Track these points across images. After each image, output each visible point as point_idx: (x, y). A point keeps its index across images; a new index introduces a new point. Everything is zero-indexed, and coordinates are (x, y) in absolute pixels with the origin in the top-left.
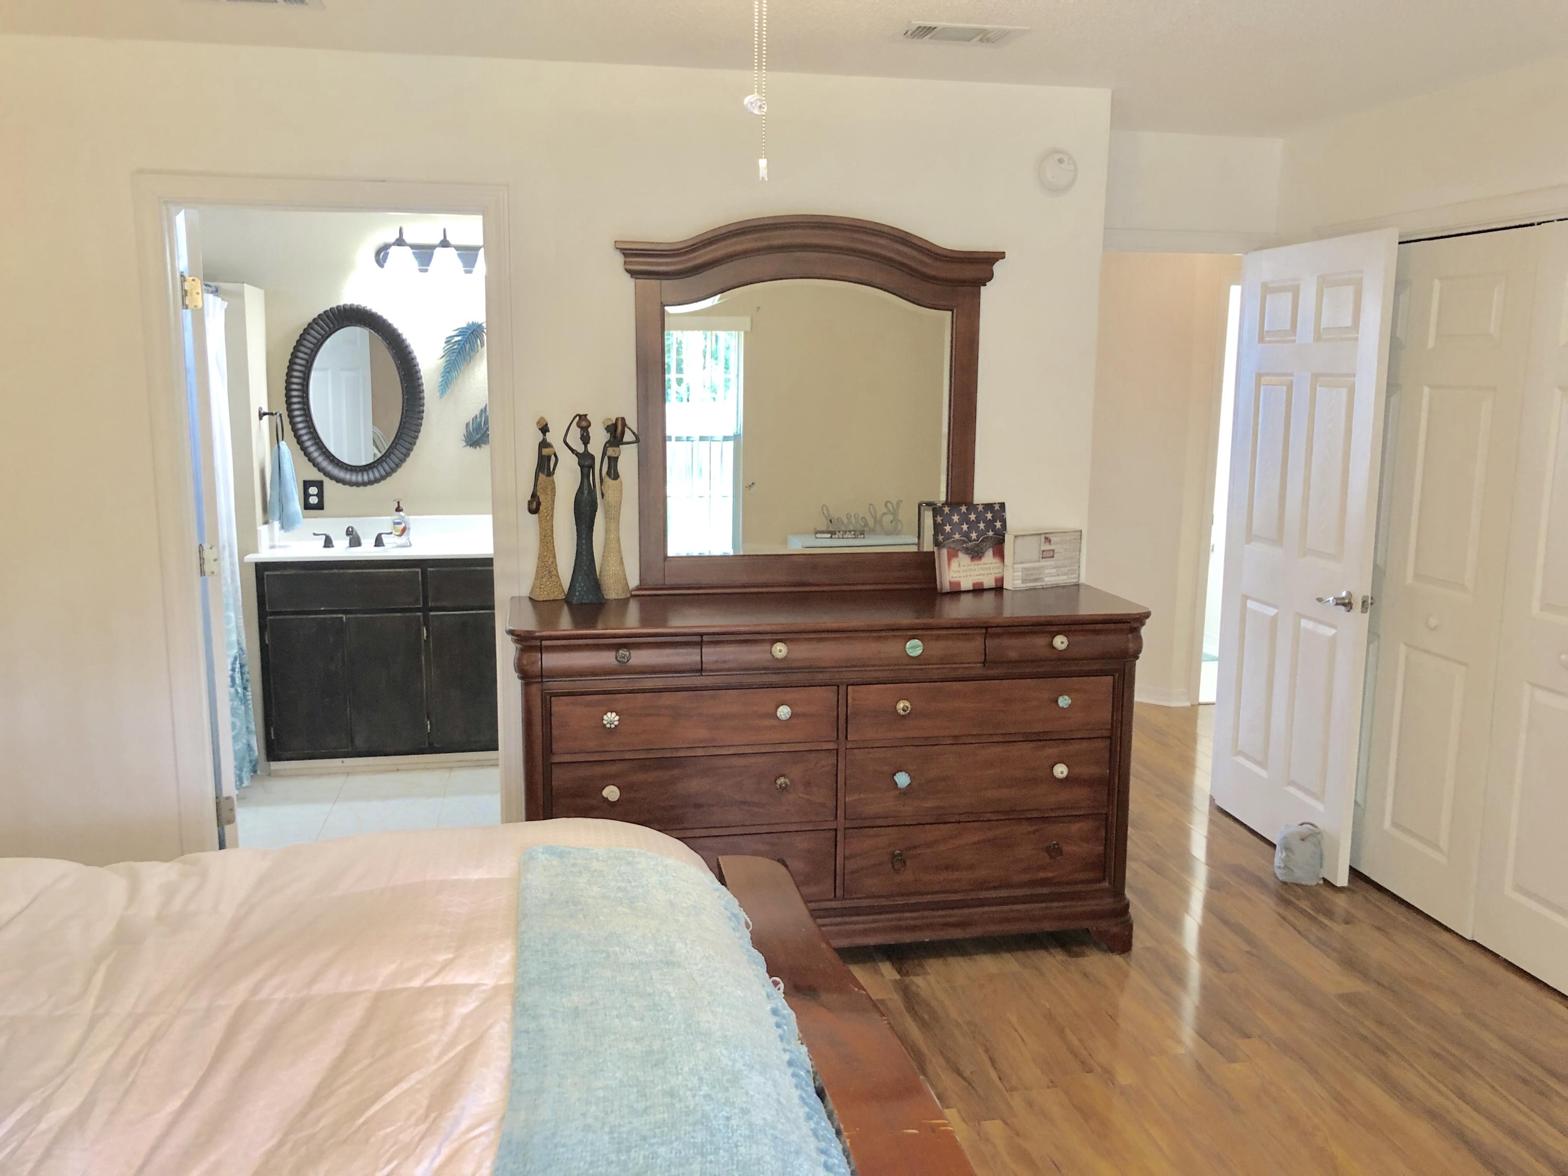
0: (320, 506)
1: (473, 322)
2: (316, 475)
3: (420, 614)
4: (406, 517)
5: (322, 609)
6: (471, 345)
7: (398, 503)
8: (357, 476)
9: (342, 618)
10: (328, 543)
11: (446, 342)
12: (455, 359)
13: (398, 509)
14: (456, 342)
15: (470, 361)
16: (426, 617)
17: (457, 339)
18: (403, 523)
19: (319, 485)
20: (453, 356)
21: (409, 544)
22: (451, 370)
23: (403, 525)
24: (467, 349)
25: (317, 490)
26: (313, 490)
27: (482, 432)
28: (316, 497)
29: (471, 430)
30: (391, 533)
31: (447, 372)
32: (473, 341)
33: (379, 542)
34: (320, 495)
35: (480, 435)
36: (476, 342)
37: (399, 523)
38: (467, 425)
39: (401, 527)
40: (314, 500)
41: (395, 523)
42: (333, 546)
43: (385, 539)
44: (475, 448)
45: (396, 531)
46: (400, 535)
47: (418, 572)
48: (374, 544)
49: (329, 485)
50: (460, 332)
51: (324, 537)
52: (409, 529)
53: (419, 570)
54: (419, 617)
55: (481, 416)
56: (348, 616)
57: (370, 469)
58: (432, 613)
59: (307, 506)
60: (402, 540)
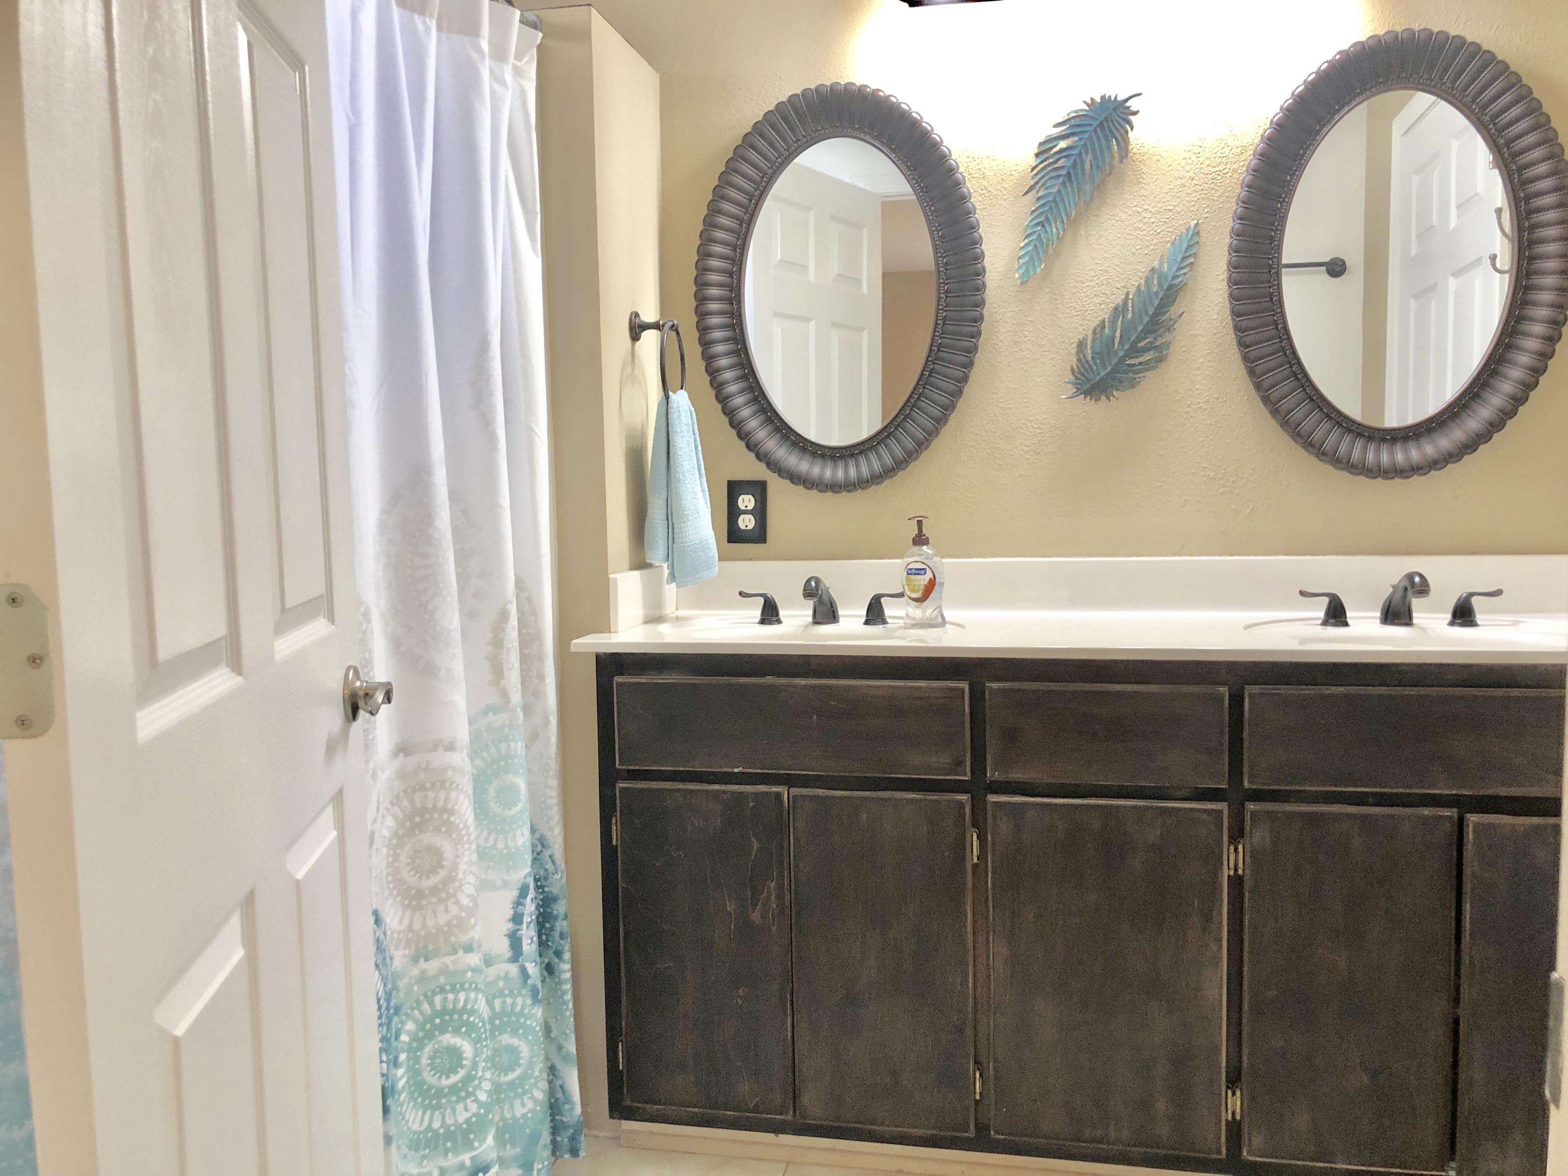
0: (759, 535)
1: (1103, 97)
2: (755, 470)
3: (964, 797)
4: (937, 559)
5: (736, 770)
6: (1096, 158)
7: (920, 523)
8: (835, 469)
9: (778, 795)
10: (770, 613)
11: (1037, 155)
12: (1059, 191)
13: (920, 540)
14: (1062, 150)
15: (1092, 198)
16: (978, 807)
17: (1063, 144)
18: (928, 571)
19: (759, 489)
20: (1052, 186)
21: (940, 620)
22: (1047, 218)
23: (929, 575)
24: (1087, 166)
25: (751, 497)
26: (746, 501)
27: (1115, 361)
28: (751, 517)
29: (1089, 358)
30: (901, 595)
31: (1038, 224)
32: (1101, 147)
33: (875, 614)
34: (761, 512)
35: (1109, 369)
36: (1109, 147)
37: (920, 572)
38: (1081, 345)
39: (925, 579)
40: (746, 522)
41: (910, 572)
42: (779, 622)
43: (891, 609)
44: (1098, 399)
45: (913, 591)
46: (921, 600)
47: (963, 691)
48: (864, 619)
49: (778, 488)
50: (1071, 126)
51: (761, 601)
52: (942, 585)
53: (965, 685)
54: (961, 805)
55: (1113, 322)
56: (794, 791)
57: (861, 453)
58: (992, 798)
59: (734, 535)
60: (926, 611)
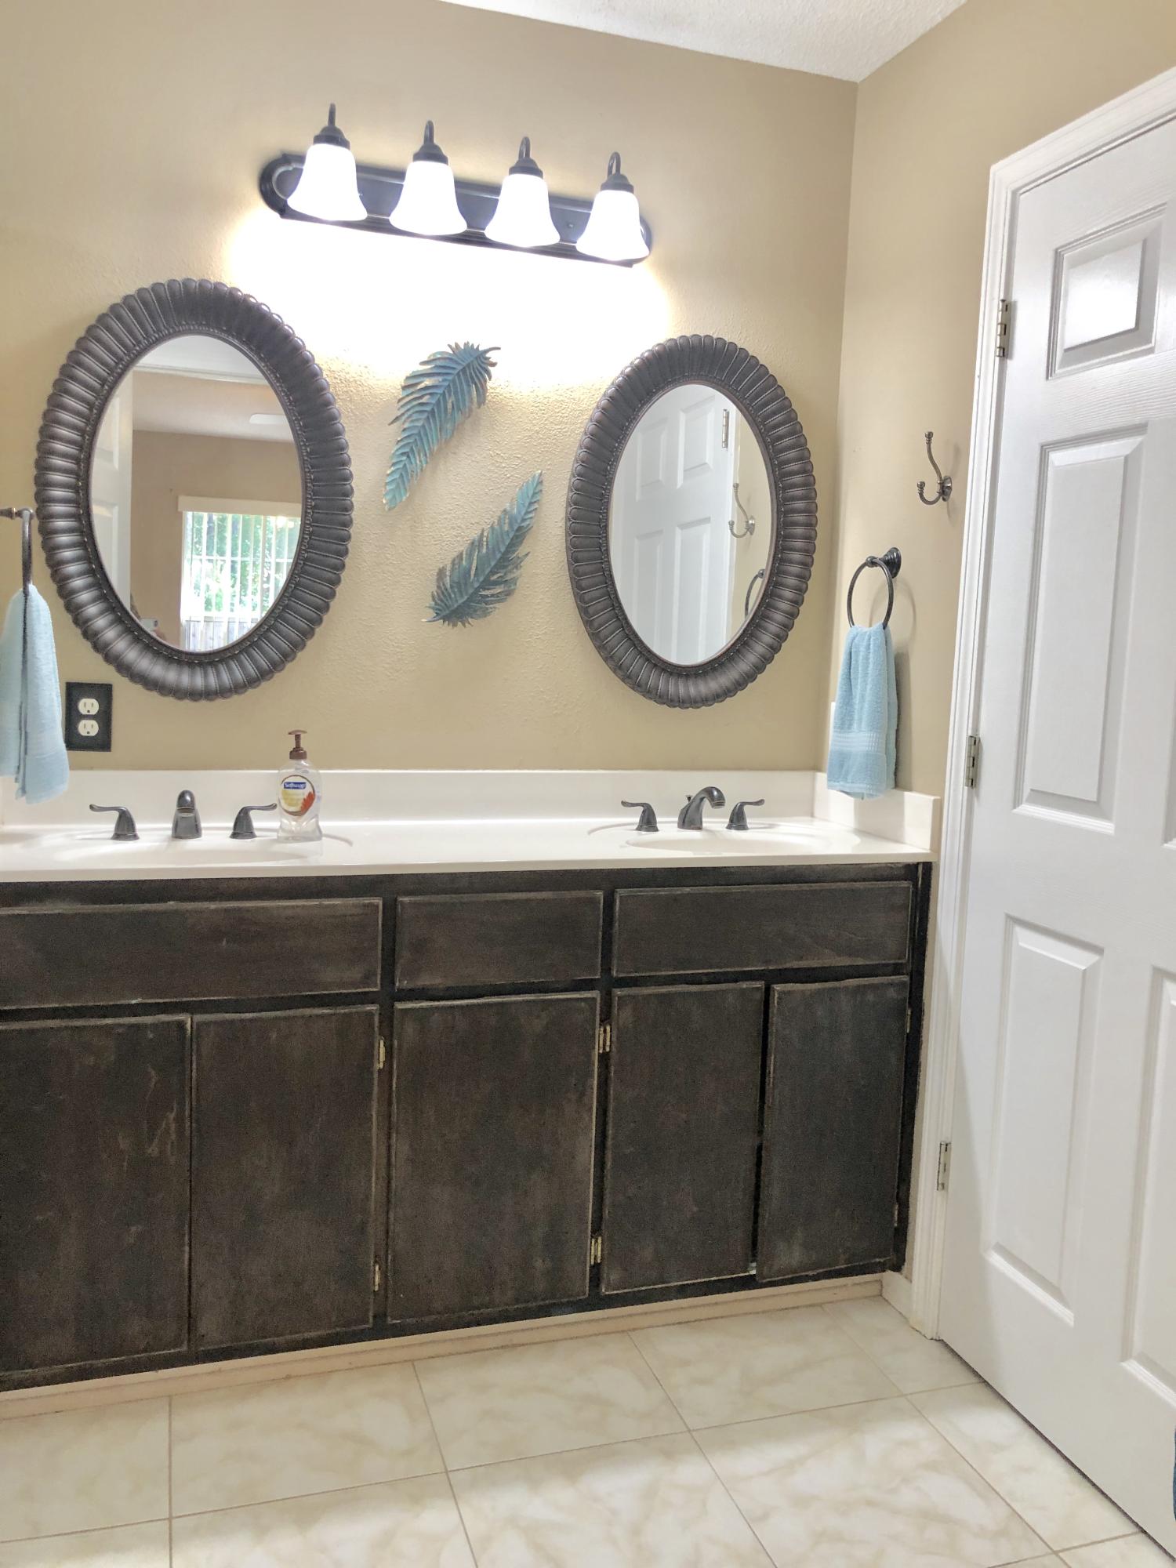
0: (102, 742)
1: (466, 345)
2: (98, 671)
3: (373, 1008)
4: (312, 771)
5: (134, 1002)
6: (457, 400)
7: (298, 737)
8: (192, 675)
9: (181, 1025)
10: (125, 828)
11: (404, 388)
12: (423, 426)
13: (297, 753)
14: (427, 388)
15: (452, 435)
16: (388, 1017)
17: (427, 382)
18: (308, 785)
19: (104, 692)
20: (417, 420)
21: (318, 833)
22: (412, 449)
23: (308, 789)
24: (449, 406)
25: (94, 701)
26: (89, 705)
27: (471, 591)
28: (94, 723)
29: (448, 586)
30: (273, 807)
31: (403, 454)
32: (462, 390)
33: (242, 827)
34: (105, 718)
35: (466, 598)
36: (469, 392)
37: (298, 785)
38: (441, 573)
39: (302, 794)
40: (88, 728)
41: (287, 786)
42: (135, 837)
43: (258, 822)
44: (455, 625)
45: (290, 805)
46: (298, 814)
47: (377, 906)
48: (230, 832)
49: (126, 693)
50: (436, 367)
51: (116, 814)
52: (319, 798)
53: (378, 901)
54: (370, 1014)
55: (470, 555)
56: (198, 1018)
57: (221, 661)
58: (399, 1006)
59: (73, 741)
60: (305, 824)
